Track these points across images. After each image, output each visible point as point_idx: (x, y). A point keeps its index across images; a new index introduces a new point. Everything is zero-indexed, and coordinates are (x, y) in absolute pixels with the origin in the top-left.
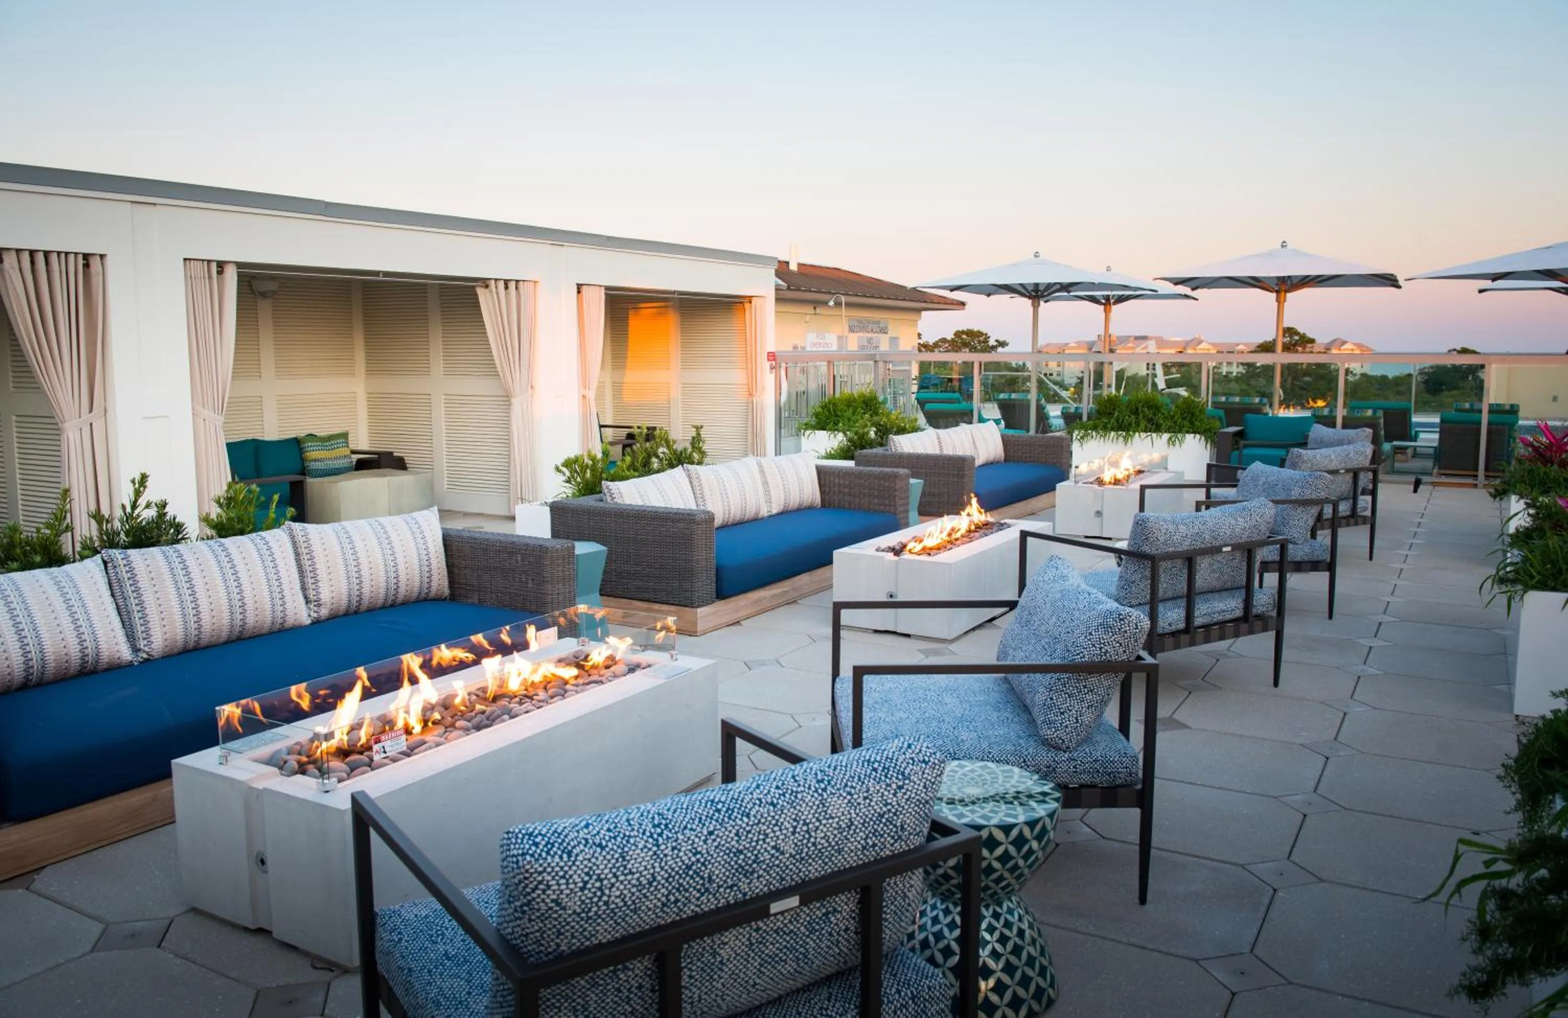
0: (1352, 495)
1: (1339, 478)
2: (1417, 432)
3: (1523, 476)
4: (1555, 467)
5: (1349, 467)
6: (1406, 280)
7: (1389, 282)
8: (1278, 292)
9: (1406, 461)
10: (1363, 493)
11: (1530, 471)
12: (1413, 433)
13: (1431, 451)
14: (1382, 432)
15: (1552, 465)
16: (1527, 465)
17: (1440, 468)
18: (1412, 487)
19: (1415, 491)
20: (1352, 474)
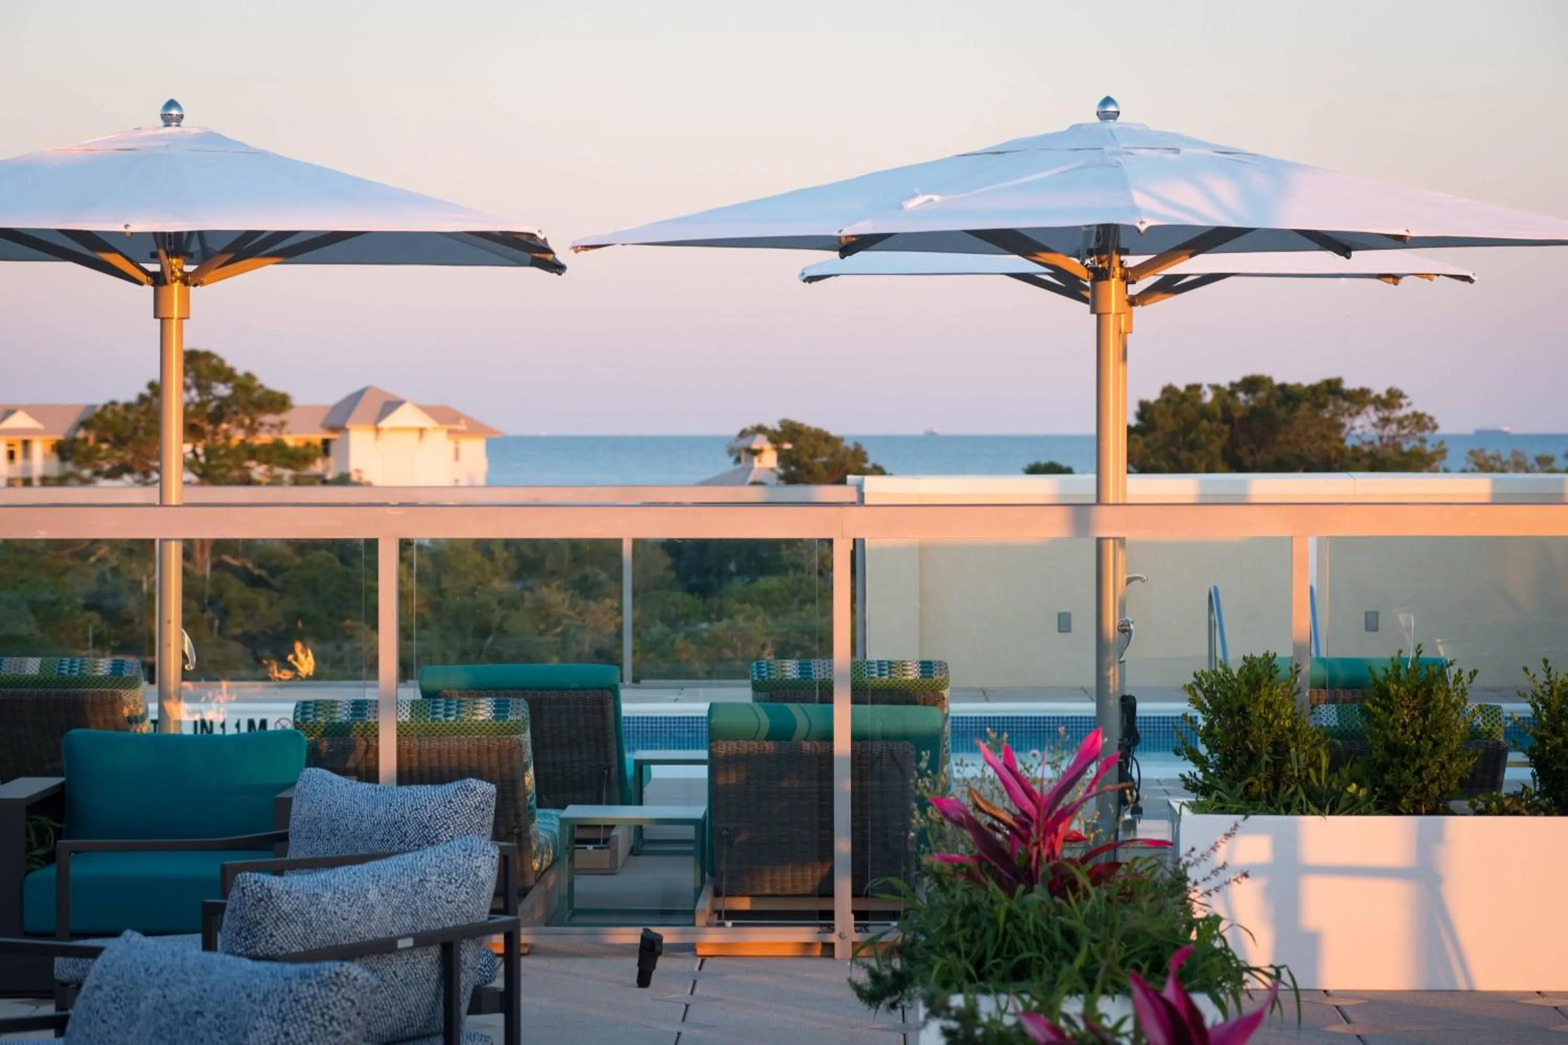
0: (440, 1024)
1: (398, 967)
2: (640, 765)
3: (949, 927)
4: (1039, 894)
5: (424, 926)
6: (576, 249)
7: (528, 257)
8: (158, 280)
9: (611, 871)
10: (475, 1009)
11: (973, 908)
12: (630, 770)
13: (689, 832)
14: (529, 778)
15: (1029, 890)
16: (960, 891)
17: (717, 894)
18: (632, 964)
19: (644, 980)
20: (435, 952)
